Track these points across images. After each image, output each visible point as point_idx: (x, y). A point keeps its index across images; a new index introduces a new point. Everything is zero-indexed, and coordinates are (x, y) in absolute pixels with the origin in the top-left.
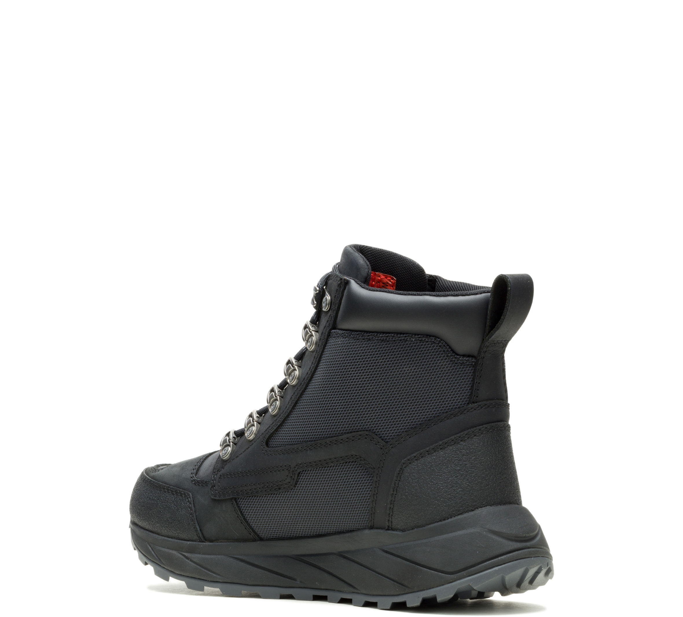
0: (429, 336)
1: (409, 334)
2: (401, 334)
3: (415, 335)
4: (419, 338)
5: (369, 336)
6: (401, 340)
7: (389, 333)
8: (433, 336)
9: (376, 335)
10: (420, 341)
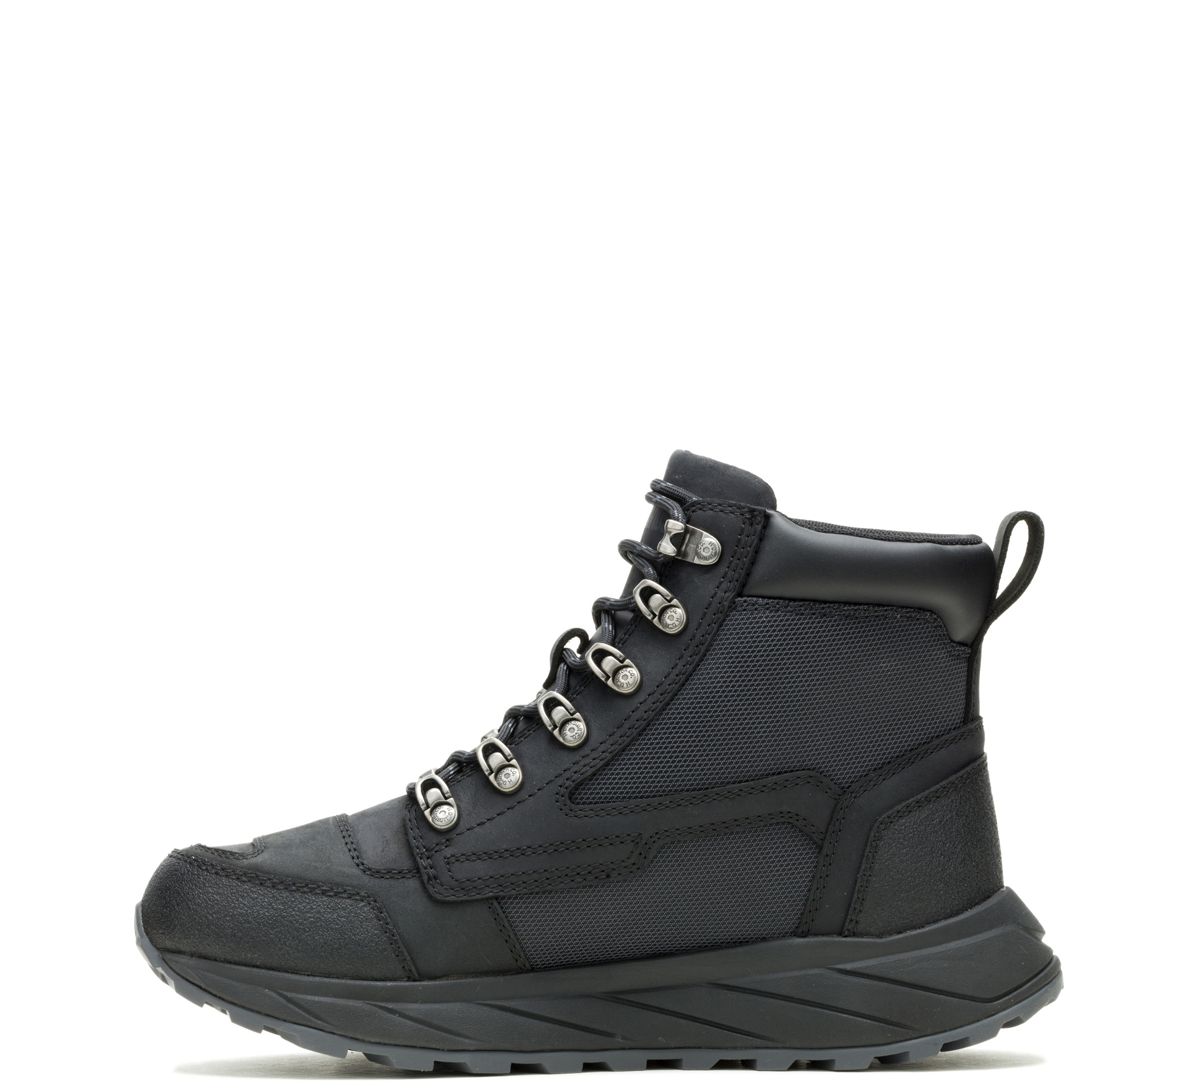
0: (921, 609)
1: (892, 606)
2: (879, 605)
3: (902, 607)
4: (907, 612)
5: (823, 608)
6: (877, 617)
7: (860, 604)
8: (928, 611)
9: (836, 607)
10: (907, 618)
